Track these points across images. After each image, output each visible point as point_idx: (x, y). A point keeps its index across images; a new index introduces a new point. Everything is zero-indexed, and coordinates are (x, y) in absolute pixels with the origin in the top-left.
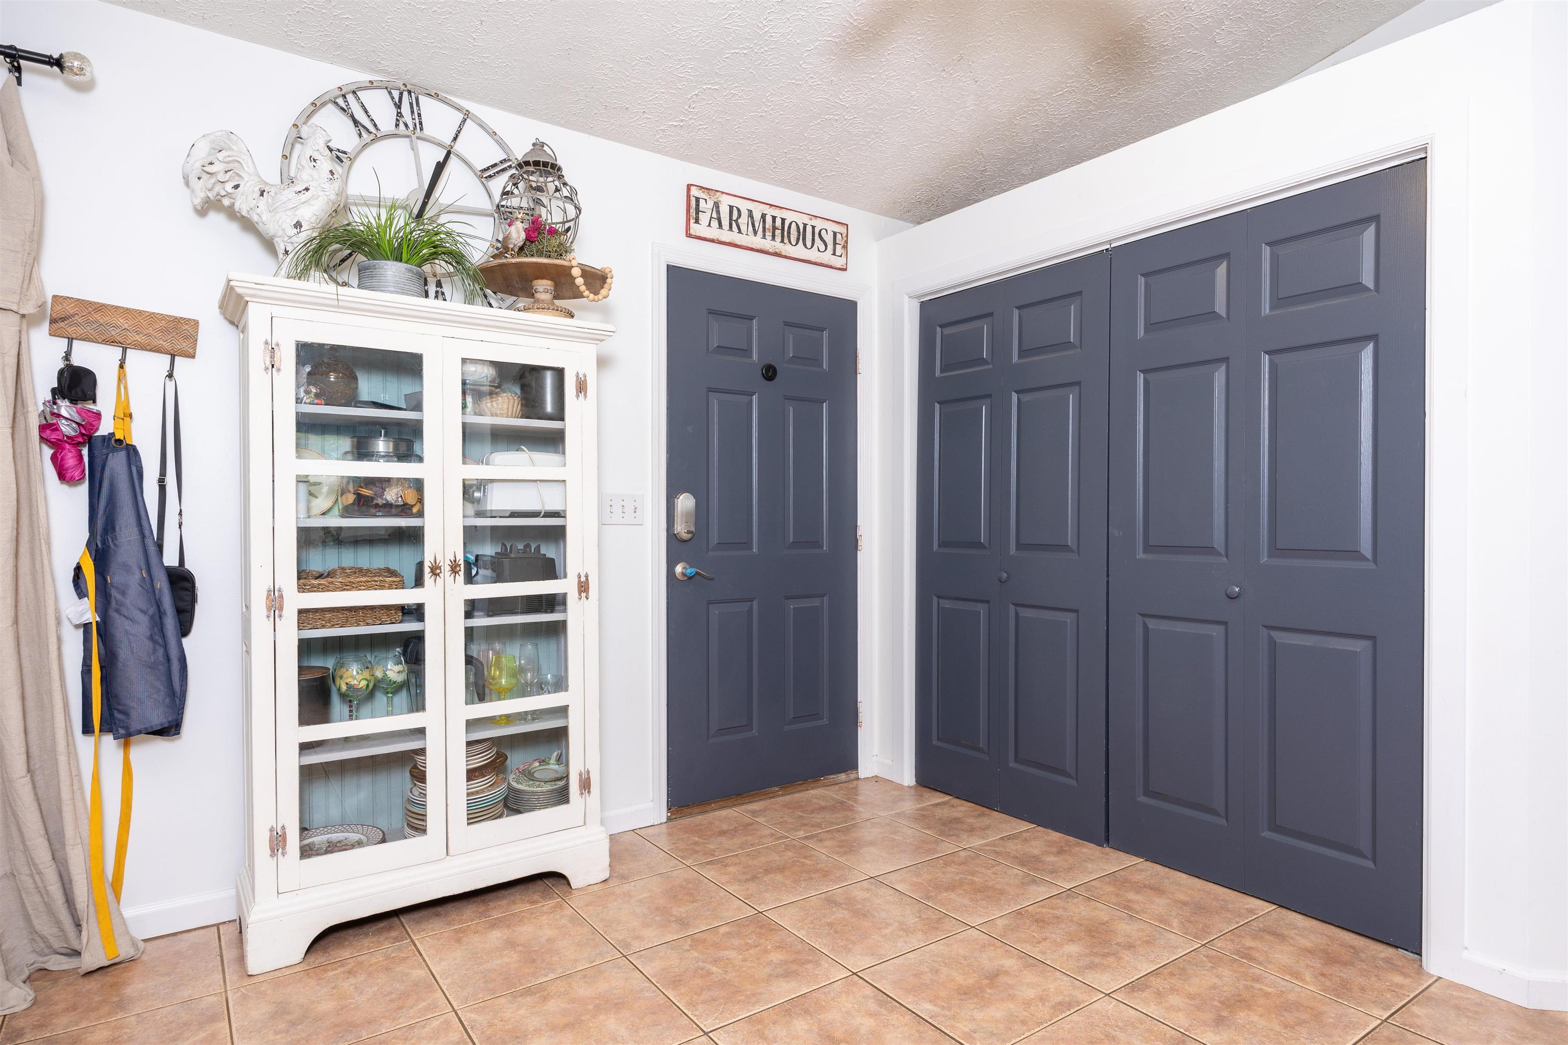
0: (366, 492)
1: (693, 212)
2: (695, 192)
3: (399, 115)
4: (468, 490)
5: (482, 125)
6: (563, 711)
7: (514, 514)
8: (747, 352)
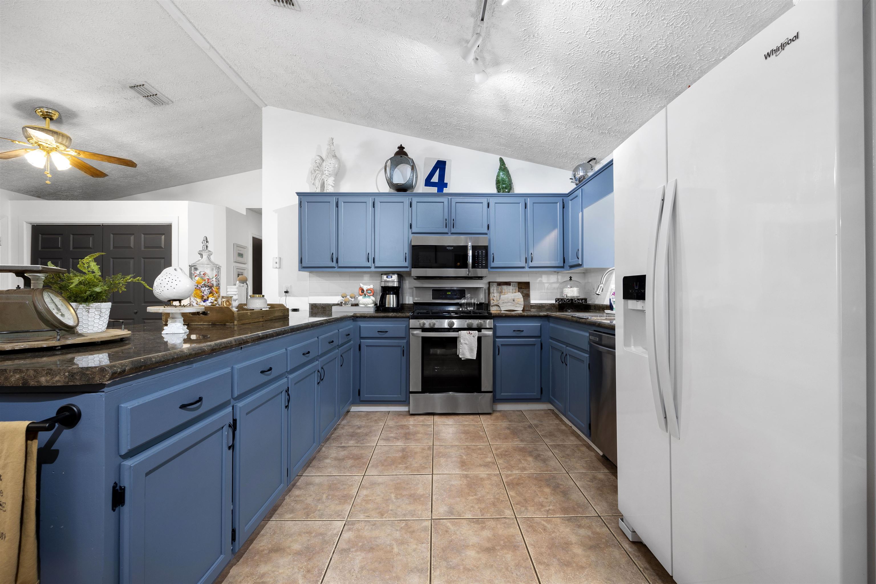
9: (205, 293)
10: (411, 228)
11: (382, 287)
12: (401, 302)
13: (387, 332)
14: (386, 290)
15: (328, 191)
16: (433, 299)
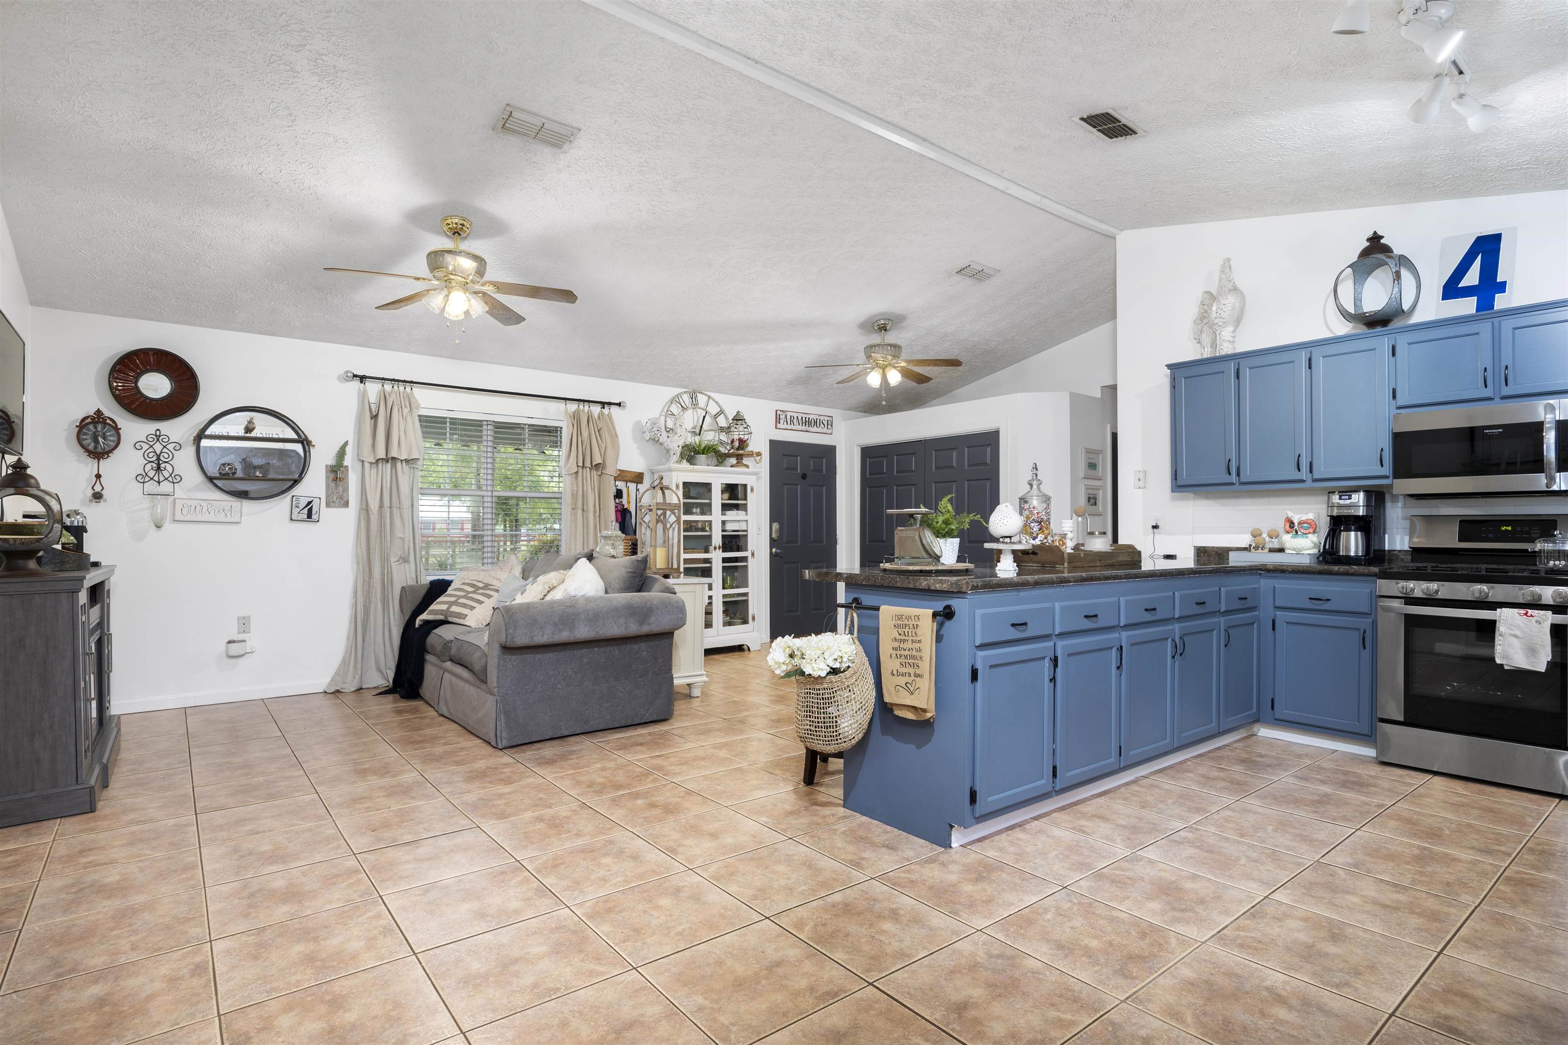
0: (694, 525)
1: (778, 420)
2: (779, 412)
3: (692, 401)
4: (724, 523)
5: (713, 400)
6: (746, 594)
7: (733, 531)
8: (796, 469)
9: (1035, 530)
10: (1394, 397)
11: (1332, 517)
12: (1375, 546)
13: (1329, 600)
14: (1339, 523)
15: (1223, 353)
16: (1460, 540)
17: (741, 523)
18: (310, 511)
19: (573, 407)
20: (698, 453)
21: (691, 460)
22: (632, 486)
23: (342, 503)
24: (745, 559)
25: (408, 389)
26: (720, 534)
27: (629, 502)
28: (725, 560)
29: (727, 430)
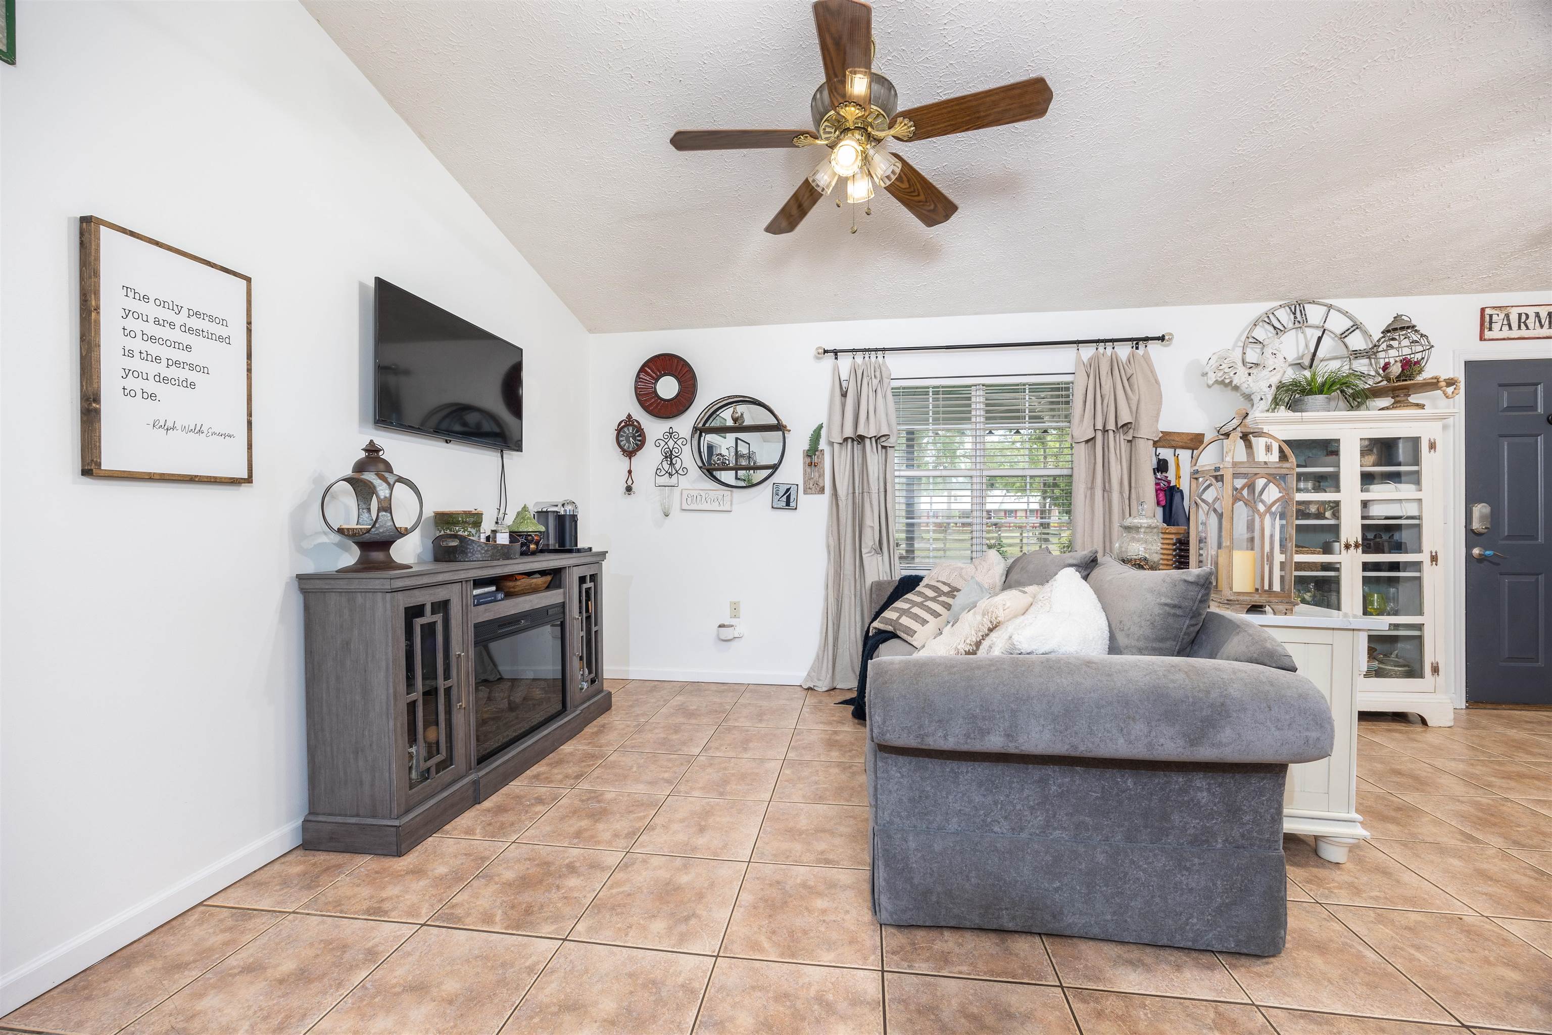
0: (1302, 507)
1: (1487, 324)
2: (1488, 311)
3: (1295, 318)
4: (1365, 504)
5: (1339, 311)
6: (1420, 627)
7: (1387, 518)
8: (1534, 408)
17: (1404, 504)
18: (788, 498)
19: (1087, 352)
20: (1311, 392)
21: (1292, 406)
22: (1185, 455)
23: (818, 489)
24: (1417, 566)
25: (880, 358)
26: (1359, 522)
27: (1178, 477)
28: (1366, 566)
29: (1370, 353)
